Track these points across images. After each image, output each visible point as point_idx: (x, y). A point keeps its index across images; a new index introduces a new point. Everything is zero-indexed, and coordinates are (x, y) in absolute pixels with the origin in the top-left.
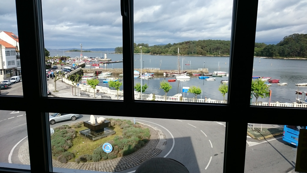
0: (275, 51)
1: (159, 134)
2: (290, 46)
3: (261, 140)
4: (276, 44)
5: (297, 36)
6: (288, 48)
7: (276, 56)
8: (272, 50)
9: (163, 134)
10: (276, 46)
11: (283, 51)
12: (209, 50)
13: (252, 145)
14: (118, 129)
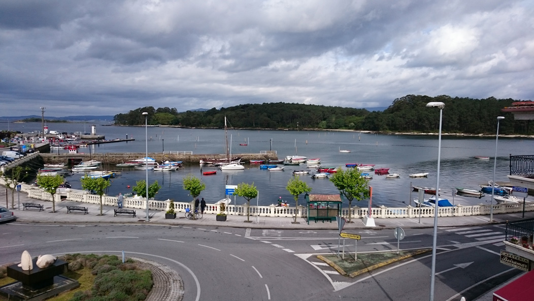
0: (381, 122)
1: (171, 280)
2: (403, 114)
3: (355, 276)
4: (382, 111)
5: (412, 98)
6: (400, 117)
7: (383, 129)
8: (378, 121)
9: (179, 278)
10: (383, 113)
11: (392, 121)
12: (280, 120)
13: (340, 288)
14: (88, 276)
